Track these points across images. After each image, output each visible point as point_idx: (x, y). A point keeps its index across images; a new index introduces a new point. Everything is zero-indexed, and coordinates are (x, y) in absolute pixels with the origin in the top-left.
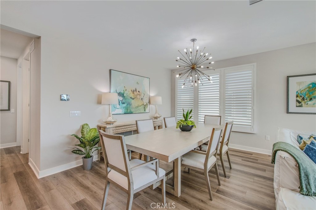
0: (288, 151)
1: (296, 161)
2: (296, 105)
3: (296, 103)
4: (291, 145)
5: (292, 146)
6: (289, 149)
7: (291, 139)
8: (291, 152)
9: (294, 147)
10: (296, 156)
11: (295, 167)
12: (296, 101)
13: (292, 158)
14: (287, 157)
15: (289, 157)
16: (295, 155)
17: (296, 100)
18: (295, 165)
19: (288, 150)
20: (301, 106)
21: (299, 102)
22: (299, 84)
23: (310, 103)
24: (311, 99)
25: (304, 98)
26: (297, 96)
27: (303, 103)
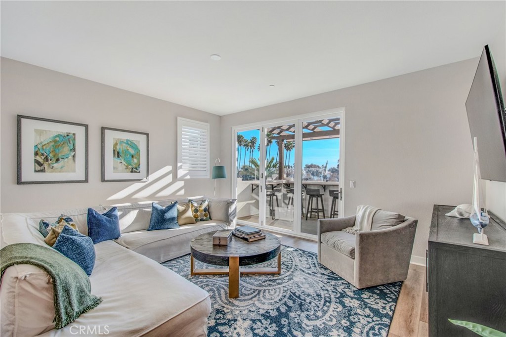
0: (32, 260)
1: (49, 273)
2: (35, 168)
3: (35, 166)
4: (34, 245)
5: (37, 246)
6: (34, 256)
7: (31, 233)
8: (38, 260)
9: (42, 247)
10: (48, 263)
11: (47, 286)
12: (35, 162)
13: (42, 272)
14: (31, 275)
15: (35, 272)
16: (46, 262)
17: (35, 160)
18: (47, 282)
19: (31, 258)
20: (43, 171)
21: (40, 164)
22: (39, 132)
23: (56, 165)
24: (58, 160)
25: (46, 159)
26: (36, 154)
27: (46, 165)
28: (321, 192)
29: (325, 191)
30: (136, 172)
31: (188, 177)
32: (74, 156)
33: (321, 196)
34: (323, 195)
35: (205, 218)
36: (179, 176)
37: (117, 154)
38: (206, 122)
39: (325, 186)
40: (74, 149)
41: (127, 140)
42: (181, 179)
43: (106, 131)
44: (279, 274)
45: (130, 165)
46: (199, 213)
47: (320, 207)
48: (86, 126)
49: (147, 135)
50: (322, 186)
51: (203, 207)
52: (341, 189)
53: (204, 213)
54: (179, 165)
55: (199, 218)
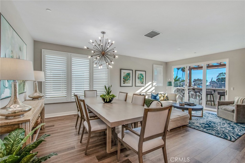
20: (124, 83)
21: (124, 82)
22: (124, 73)
23: (127, 82)
24: (127, 80)
25: (125, 80)
26: (123, 79)
27: (125, 82)
28: (213, 93)
29: (214, 92)
30: (143, 84)
31: (156, 86)
32: (130, 79)
33: (212, 95)
34: (214, 94)
35: (166, 99)
36: (154, 85)
37: (138, 78)
38: (162, 65)
39: (215, 90)
40: (130, 77)
41: (141, 74)
42: (154, 86)
43: (136, 71)
44: (202, 117)
45: (141, 81)
46: (164, 98)
47: (212, 100)
48: (132, 70)
49: (145, 71)
50: (213, 90)
51: (166, 96)
52: (226, 91)
53: (166, 98)
54: (154, 81)
55: (165, 99)
